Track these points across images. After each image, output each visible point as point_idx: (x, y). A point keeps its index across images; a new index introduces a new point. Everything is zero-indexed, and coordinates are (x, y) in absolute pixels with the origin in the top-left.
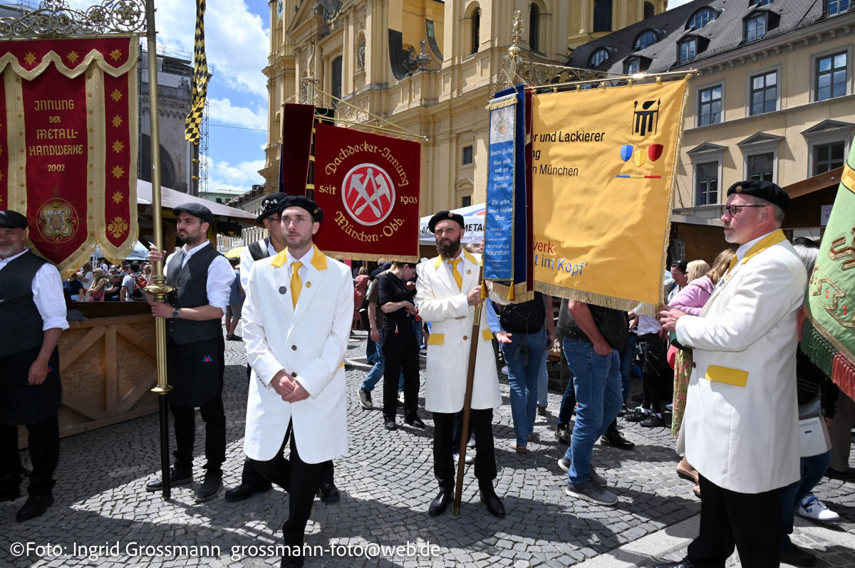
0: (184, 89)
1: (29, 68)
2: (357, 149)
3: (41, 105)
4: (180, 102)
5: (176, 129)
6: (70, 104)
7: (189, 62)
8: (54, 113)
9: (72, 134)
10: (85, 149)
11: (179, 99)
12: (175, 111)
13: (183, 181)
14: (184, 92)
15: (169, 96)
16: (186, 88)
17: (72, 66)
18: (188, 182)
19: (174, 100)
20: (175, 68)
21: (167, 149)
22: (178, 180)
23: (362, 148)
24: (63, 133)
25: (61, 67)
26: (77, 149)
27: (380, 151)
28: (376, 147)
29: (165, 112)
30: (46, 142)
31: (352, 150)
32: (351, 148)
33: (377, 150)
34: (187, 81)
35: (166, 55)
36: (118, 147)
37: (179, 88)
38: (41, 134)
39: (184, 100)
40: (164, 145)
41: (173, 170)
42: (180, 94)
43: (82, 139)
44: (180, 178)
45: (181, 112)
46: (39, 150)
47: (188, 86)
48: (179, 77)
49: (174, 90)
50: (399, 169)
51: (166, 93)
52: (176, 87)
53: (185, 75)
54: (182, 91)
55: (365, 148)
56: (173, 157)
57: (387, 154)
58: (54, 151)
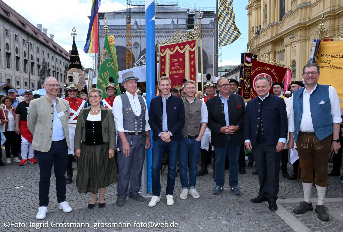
0: (212, 24)
1: (172, 51)
2: (262, 68)
3: (174, 60)
4: (210, 30)
5: (209, 42)
6: (181, 60)
7: (214, 12)
8: (177, 62)
9: (181, 67)
10: (184, 71)
11: (210, 29)
12: (208, 34)
13: (211, 64)
14: (212, 25)
15: (206, 28)
16: (212, 23)
17: (182, 50)
18: (214, 64)
19: (208, 29)
20: (208, 15)
21: (205, 51)
22: (209, 64)
23: (264, 68)
24: (178, 67)
25: (179, 50)
26: (182, 72)
27: (270, 70)
28: (269, 68)
29: (204, 35)
30: (175, 70)
31: (260, 69)
32: (259, 68)
33: (269, 69)
34: (213, 20)
35: (205, 11)
36: (193, 70)
37: (210, 24)
38: (173, 68)
39: (212, 29)
40: (204, 50)
41: (208, 59)
42: (211, 26)
43: (184, 69)
44: (210, 62)
45: (210, 34)
46: (172, 72)
47: (213, 22)
48: (209, 19)
49: (208, 25)
50: (276, 77)
51: (205, 27)
52: (209, 23)
53: (212, 18)
54: (211, 25)
55: (265, 68)
56: (208, 54)
57: (273, 71)
58: (176, 72)
